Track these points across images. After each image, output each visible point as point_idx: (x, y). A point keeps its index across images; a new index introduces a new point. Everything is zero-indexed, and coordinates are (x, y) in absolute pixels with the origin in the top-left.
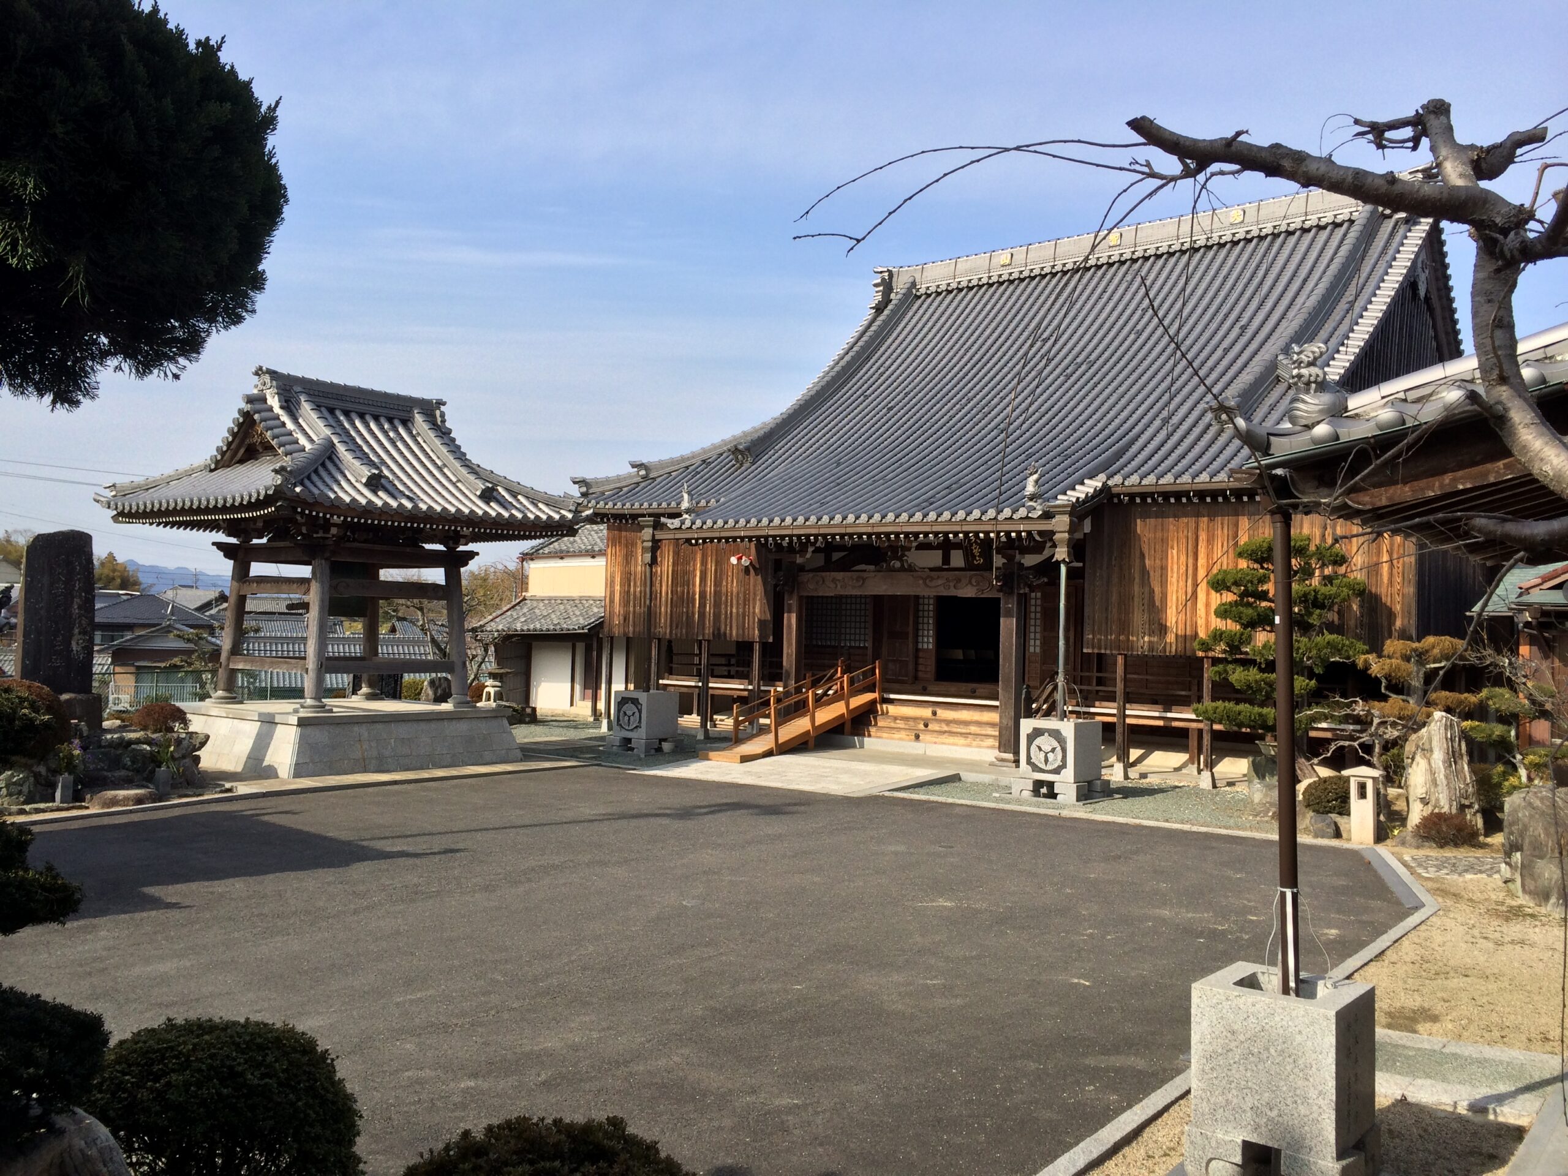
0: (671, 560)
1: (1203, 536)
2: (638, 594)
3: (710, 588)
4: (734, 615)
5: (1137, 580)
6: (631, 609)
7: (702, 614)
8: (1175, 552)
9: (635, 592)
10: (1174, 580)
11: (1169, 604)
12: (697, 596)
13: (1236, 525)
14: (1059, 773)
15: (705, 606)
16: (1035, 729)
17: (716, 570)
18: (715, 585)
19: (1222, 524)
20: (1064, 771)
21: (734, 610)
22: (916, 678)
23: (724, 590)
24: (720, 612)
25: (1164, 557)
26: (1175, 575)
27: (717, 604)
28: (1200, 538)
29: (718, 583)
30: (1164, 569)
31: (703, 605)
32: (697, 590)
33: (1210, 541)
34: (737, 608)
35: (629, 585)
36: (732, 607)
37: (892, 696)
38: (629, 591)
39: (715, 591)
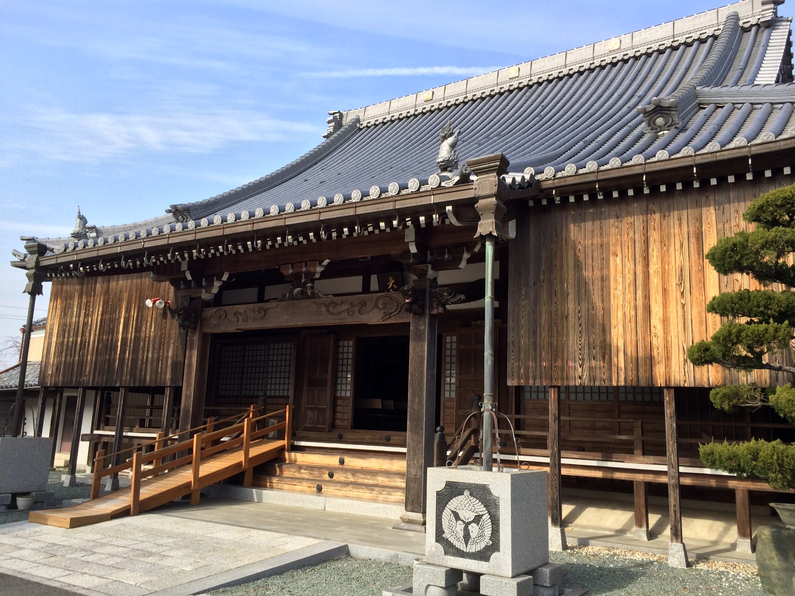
0: (101, 310)
1: (654, 236)
2: (70, 344)
3: (131, 335)
4: (149, 359)
5: (571, 297)
6: (63, 359)
7: (122, 360)
8: (618, 259)
9: (68, 342)
10: (619, 292)
11: (613, 322)
12: (119, 343)
13: (699, 220)
14: (487, 559)
15: (125, 353)
16: (449, 484)
17: (138, 316)
18: (136, 331)
19: (680, 219)
20: (495, 555)
21: (150, 355)
22: (333, 426)
23: (143, 335)
24: (137, 358)
25: (605, 264)
26: (620, 287)
27: (135, 351)
28: (651, 240)
29: (138, 330)
30: (604, 280)
31: (123, 351)
32: (120, 337)
33: (664, 242)
34: (153, 353)
35: (64, 336)
36: (148, 352)
37: (303, 443)
38: (63, 342)
39: (135, 337)
